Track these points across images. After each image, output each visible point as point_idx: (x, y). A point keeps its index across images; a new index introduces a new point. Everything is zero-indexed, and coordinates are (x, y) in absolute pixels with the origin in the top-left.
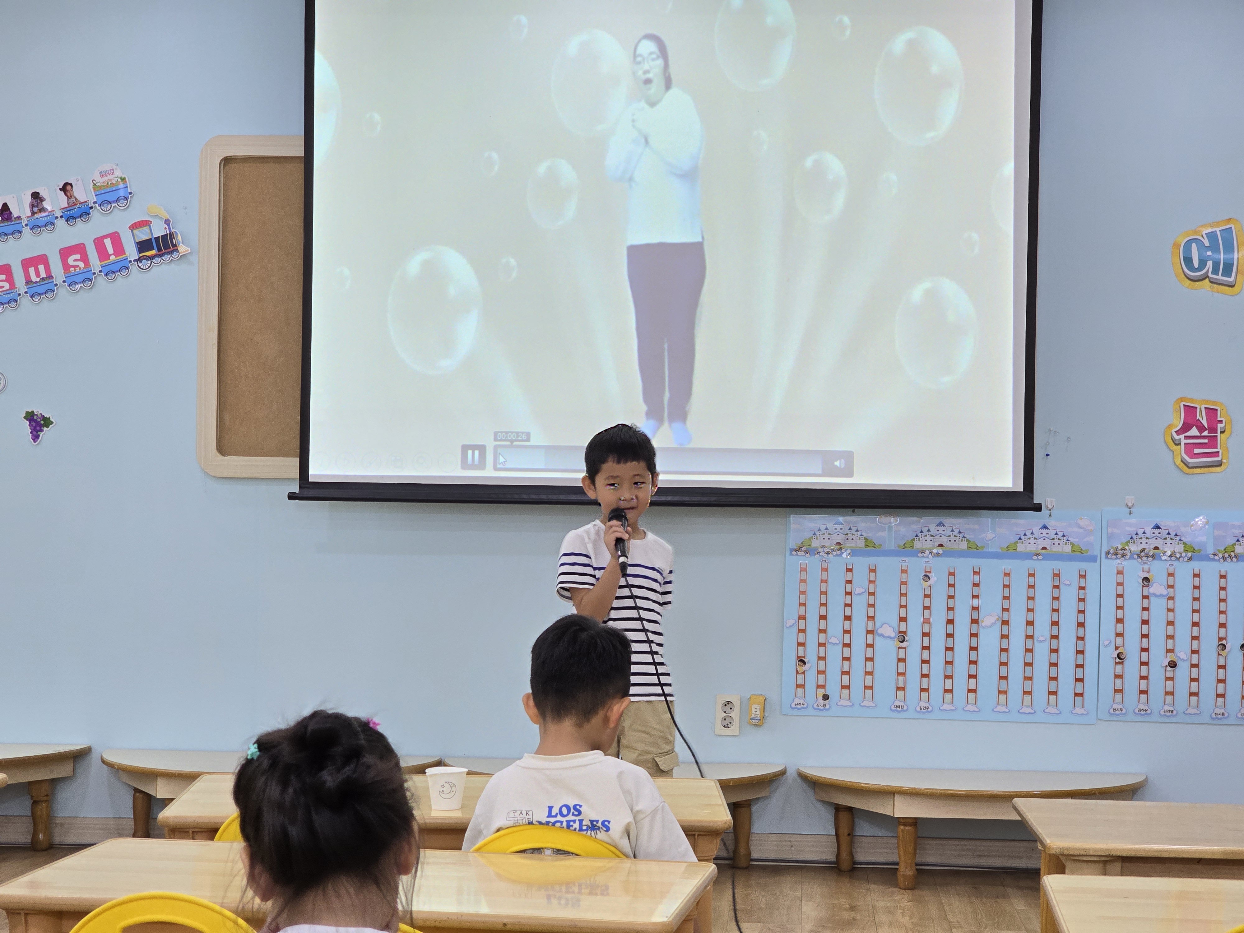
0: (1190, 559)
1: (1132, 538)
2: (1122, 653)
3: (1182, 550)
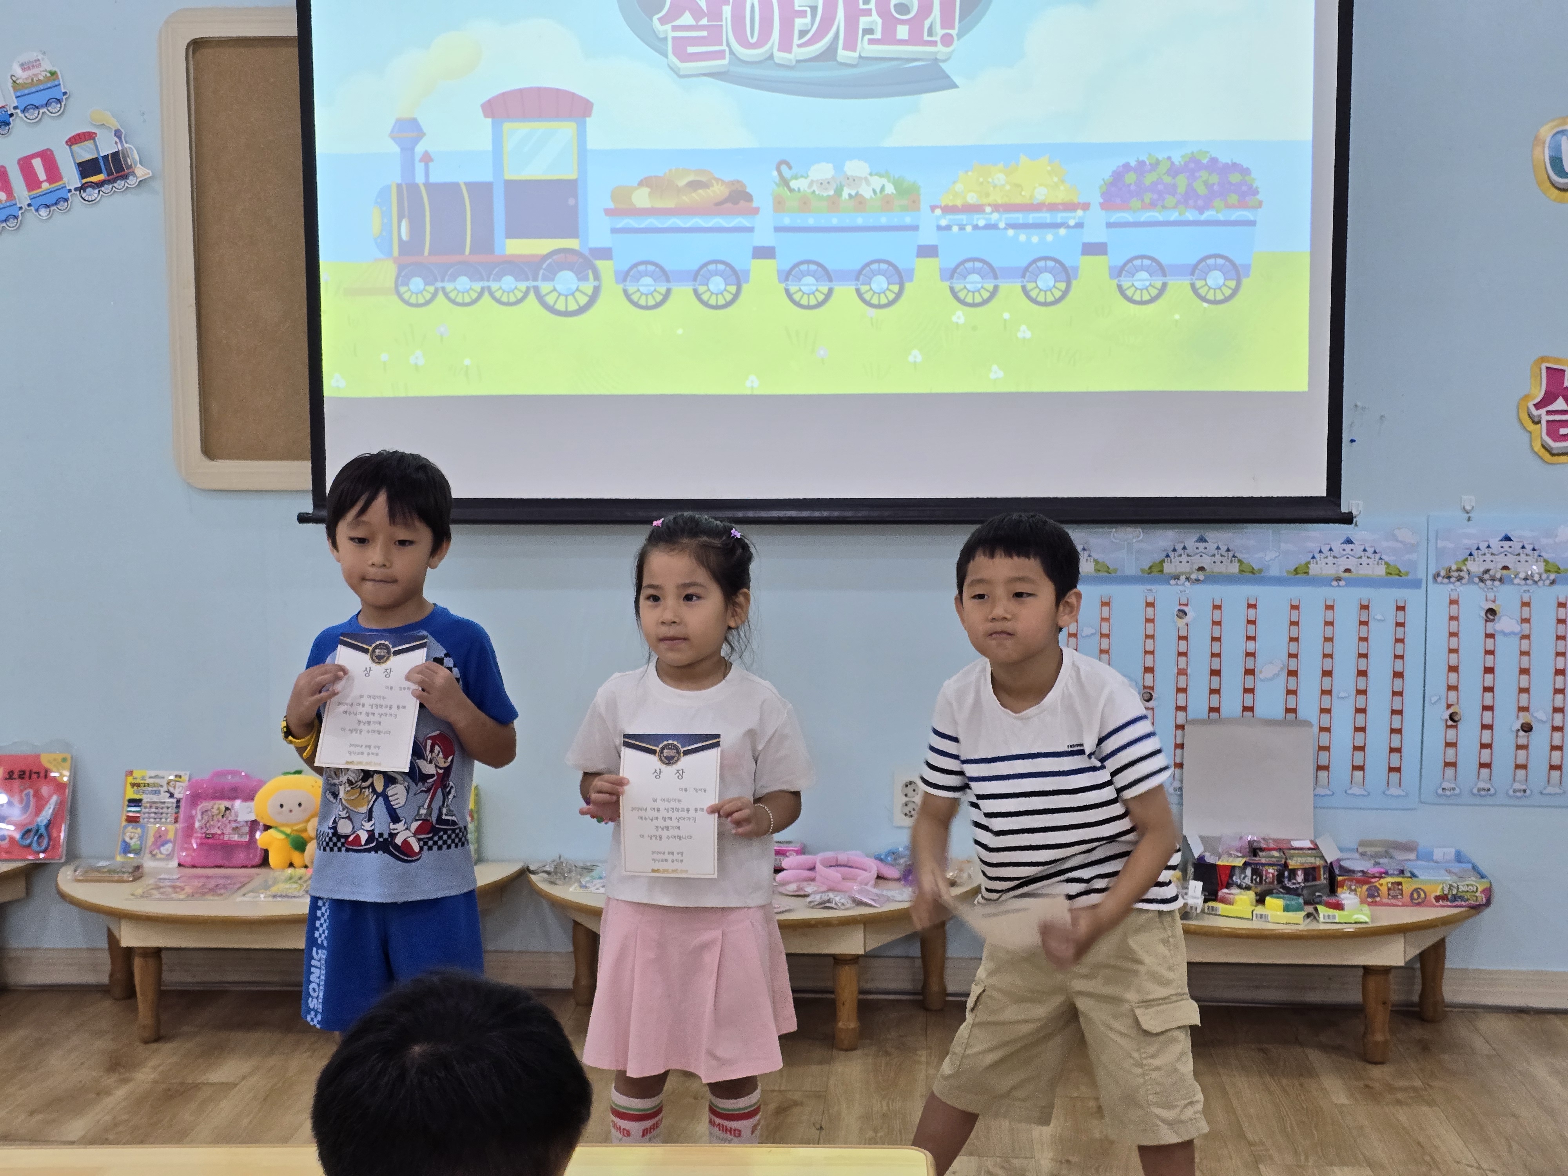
0: (1553, 583)
1: (1471, 554)
2: (1456, 713)
3: (1542, 570)
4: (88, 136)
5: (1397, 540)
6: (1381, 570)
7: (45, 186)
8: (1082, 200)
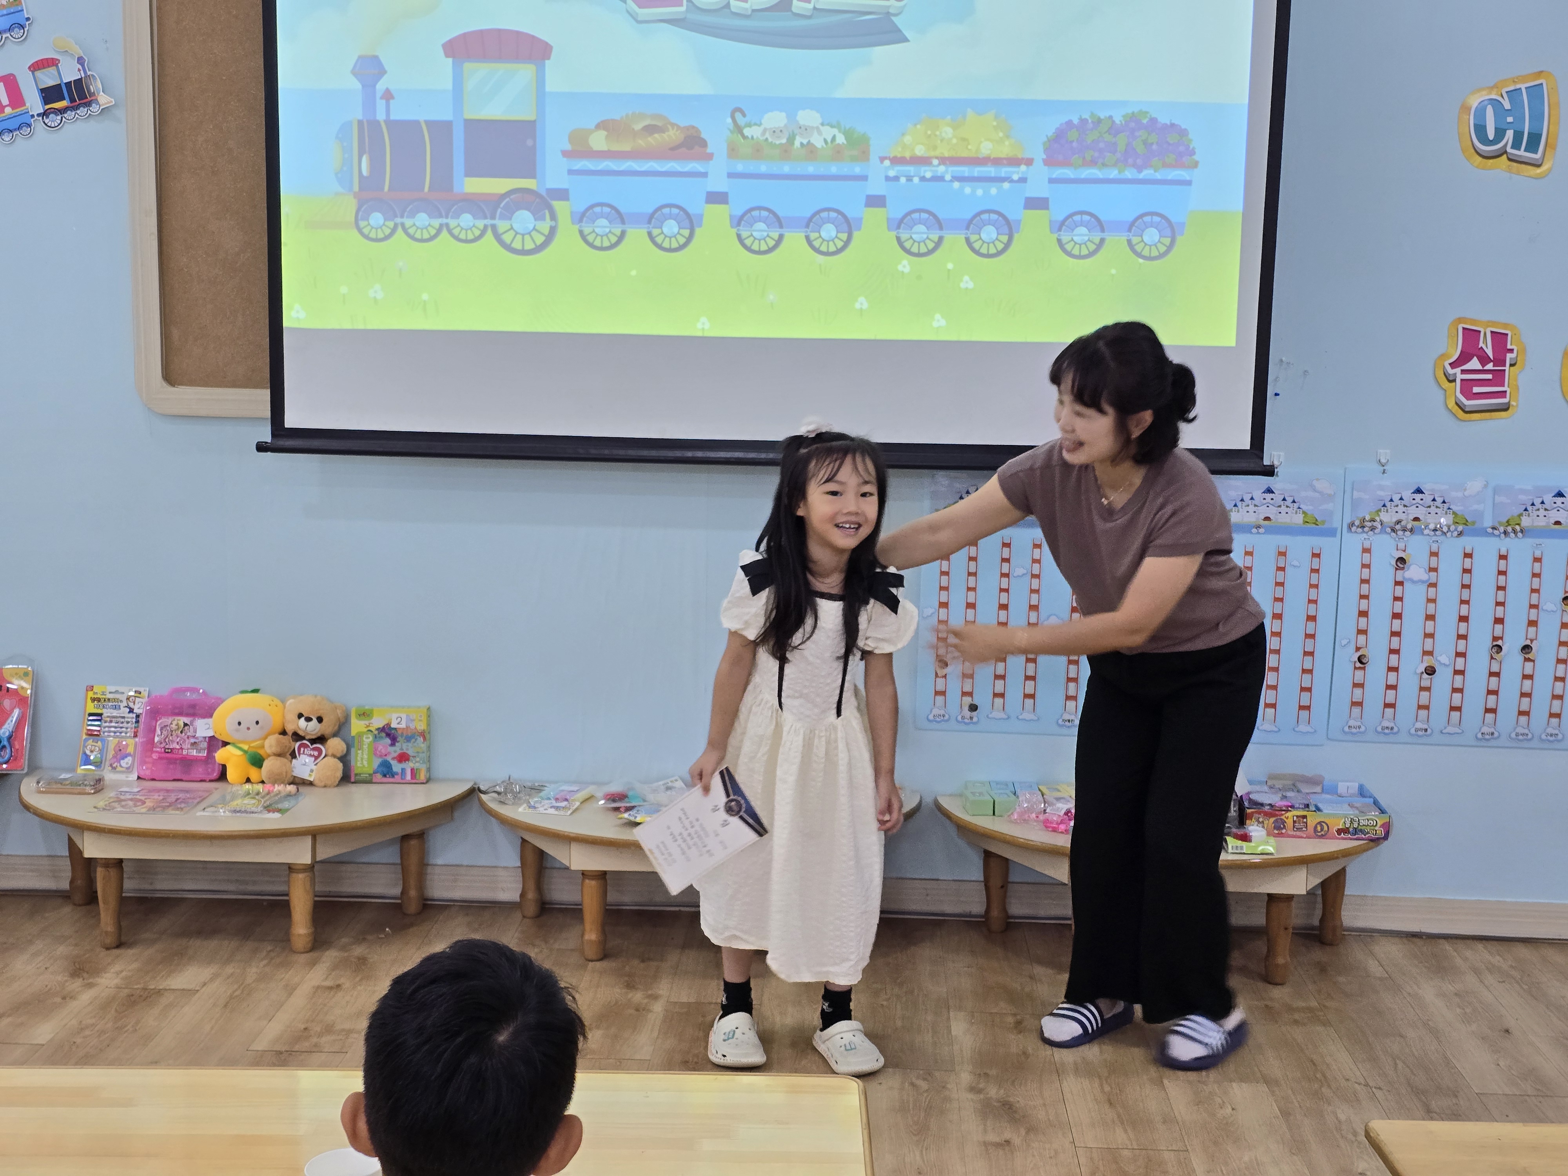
0: (1460, 534)
1: (1384, 506)
2: (1365, 656)
3: (1451, 522)
4: (50, 63)
5: (1315, 490)
6: (1299, 519)
7: (8, 110)
8: (1028, 155)
